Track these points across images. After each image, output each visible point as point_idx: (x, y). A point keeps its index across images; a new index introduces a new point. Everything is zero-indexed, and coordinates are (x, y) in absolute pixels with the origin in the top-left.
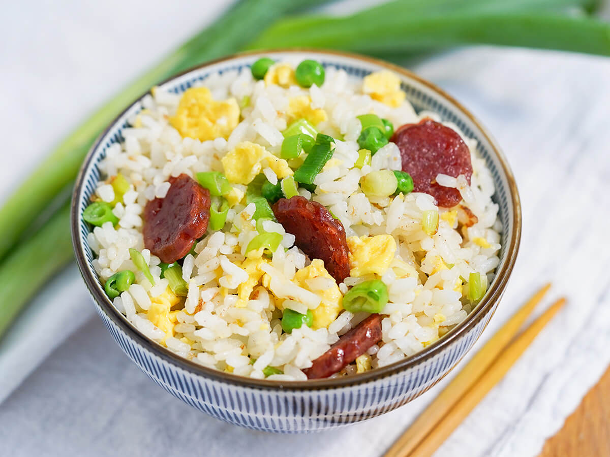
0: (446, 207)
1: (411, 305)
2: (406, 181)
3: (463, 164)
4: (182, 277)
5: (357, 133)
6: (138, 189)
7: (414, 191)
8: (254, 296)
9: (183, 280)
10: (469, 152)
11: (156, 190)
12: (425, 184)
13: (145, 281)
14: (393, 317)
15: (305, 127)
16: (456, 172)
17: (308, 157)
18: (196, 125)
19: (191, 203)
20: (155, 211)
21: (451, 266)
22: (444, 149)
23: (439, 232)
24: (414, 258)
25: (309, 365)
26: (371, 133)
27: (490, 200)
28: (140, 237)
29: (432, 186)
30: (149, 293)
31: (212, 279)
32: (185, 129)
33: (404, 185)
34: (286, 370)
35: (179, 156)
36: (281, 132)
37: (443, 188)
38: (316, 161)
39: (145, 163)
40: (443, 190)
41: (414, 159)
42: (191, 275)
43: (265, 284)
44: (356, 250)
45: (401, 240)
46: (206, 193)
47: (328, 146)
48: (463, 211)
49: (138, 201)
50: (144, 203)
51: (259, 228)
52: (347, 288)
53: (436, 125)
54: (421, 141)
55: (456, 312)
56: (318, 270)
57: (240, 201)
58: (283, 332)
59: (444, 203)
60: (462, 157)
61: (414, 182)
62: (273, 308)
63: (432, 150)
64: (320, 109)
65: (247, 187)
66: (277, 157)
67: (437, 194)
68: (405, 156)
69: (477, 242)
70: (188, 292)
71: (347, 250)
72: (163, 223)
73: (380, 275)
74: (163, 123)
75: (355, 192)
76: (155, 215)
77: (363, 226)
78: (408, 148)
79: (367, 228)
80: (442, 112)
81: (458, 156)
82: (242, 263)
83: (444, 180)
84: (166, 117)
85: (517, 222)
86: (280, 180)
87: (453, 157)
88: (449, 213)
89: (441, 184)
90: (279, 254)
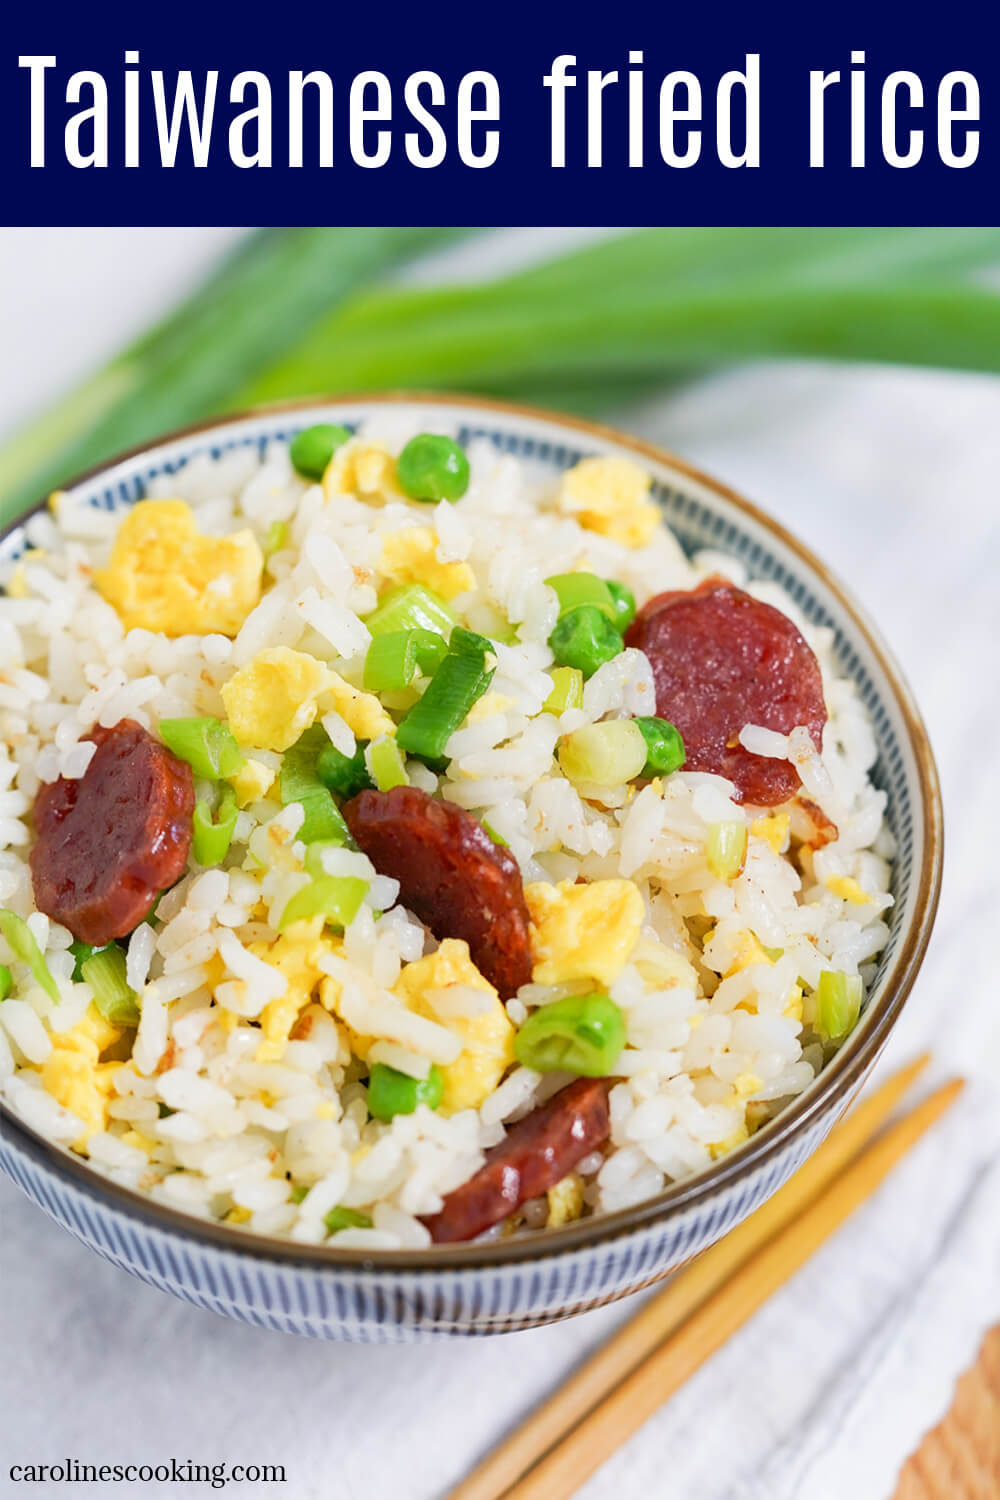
0: (762, 804)
1: (679, 1056)
2: (668, 745)
3: (805, 701)
4: (125, 980)
5: (548, 622)
6: (17, 753)
7: (686, 768)
8: (300, 1031)
9: (129, 987)
10: (818, 669)
11: (63, 759)
12: (713, 748)
13: (36, 993)
14: (637, 1085)
15: (424, 609)
16: (787, 717)
17: (431, 684)
18: (158, 592)
19: (148, 799)
20: (59, 811)
21: (775, 954)
22: (757, 659)
23: (748, 870)
24: (686, 932)
25: (435, 1206)
26: (582, 623)
27: (865, 778)
28: (25, 872)
29: (730, 752)
30: (46, 1022)
31: (199, 985)
32: (130, 601)
33: (662, 755)
34: (378, 1216)
35: (119, 676)
36: (364, 618)
37: (755, 759)
38: (451, 699)
39: (35, 688)
40: (756, 764)
41: (684, 686)
42: (148, 975)
43: (328, 1000)
44: (548, 918)
45: (655, 888)
46: (183, 774)
47: (479, 660)
48: (803, 811)
49: (18, 783)
50: (33, 790)
51: (311, 866)
52: (525, 1012)
53: (739, 599)
54: (703, 638)
55: (788, 1065)
56: (455, 965)
57: (264, 791)
58: (370, 1118)
59: (758, 796)
60: (801, 682)
61: (686, 743)
62: (346, 1059)
63: (728, 663)
64: (458, 562)
65: (282, 757)
66: (355, 687)
67: (742, 773)
68: (664, 677)
69: (837, 888)
70: (139, 1017)
71: (526, 918)
72: (80, 842)
73: (606, 982)
74: (78, 583)
75: (545, 774)
76: (60, 820)
77: (564, 855)
78: (670, 657)
79: (574, 860)
80: (747, 556)
81: (792, 679)
82: (271, 946)
83: (759, 740)
84: (85, 570)
85: (933, 840)
86: (362, 744)
87: (780, 682)
88: (771, 820)
89: (751, 749)
90: (361, 927)
